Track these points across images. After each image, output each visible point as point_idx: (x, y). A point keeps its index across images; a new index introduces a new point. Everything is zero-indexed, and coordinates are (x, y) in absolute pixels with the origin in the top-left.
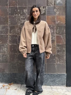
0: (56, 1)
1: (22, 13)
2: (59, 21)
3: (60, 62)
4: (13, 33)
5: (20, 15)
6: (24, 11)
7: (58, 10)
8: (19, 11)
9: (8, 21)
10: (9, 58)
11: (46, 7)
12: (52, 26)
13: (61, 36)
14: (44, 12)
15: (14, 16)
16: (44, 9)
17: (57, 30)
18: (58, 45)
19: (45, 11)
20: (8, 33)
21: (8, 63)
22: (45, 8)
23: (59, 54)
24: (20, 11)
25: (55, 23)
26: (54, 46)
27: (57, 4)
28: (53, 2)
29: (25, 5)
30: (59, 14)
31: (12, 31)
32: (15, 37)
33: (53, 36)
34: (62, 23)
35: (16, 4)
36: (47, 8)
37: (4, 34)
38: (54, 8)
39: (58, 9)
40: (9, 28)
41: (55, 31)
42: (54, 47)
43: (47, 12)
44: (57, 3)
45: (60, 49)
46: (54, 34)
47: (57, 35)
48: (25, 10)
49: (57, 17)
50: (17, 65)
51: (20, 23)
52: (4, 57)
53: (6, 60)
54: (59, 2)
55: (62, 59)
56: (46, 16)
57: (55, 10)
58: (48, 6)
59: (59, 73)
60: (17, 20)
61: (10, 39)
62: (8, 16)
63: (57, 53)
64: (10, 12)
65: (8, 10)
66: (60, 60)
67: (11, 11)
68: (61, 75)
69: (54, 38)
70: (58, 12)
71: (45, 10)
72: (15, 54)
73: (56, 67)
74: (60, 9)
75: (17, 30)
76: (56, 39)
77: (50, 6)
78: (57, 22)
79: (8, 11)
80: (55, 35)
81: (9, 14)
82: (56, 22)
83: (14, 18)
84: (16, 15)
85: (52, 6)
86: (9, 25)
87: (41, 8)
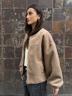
0: (66, 1)
1: (20, 17)
2: (69, 29)
3: (69, 81)
4: (9, 44)
5: (17, 20)
6: (23, 15)
7: (68, 13)
9: (1, 28)
10: (4, 76)
11: (52, 10)
12: (60, 35)
14: (50, 16)
15: (9, 22)
16: (50, 12)
17: (66, 40)
18: (67, 60)
19: (51, 15)
20: (1, 45)
21: (2, 83)
22: (51, 11)
23: (68, 71)
24: (17, 15)
25: (64, 31)
26: (63, 61)
27: (67, 6)
28: (61, 3)
29: (24, 7)
30: (70, 18)
31: (6, 42)
32: (11, 50)
33: (61, 47)
35: (11, 5)
36: (53, 10)
38: (64, 10)
39: (69, 12)
40: (2, 37)
41: (64, 41)
42: (63, 63)
43: (54, 15)
44: (67, 4)
45: (70, 64)
46: (63, 45)
47: (66, 47)
48: (24, 13)
49: (67, 22)
50: (13, 85)
51: (17, 30)
54: (70, 2)
55: (71, 78)
56: (52, 21)
57: (64, 13)
58: (55, 7)
59: (67, 94)
60: (13, 26)
61: (5, 51)
63: (66, 70)
64: (4, 16)
66: (69, 79)
67: (4, 14)
69: (62, 50)
70: (69, 15)
71: (51, 13)
72: (12, 72)
73: (64, 87)
74: (71, 12)
75: (13, 40)
76: (65, 52)
77: (57, 8)
78: (67, 30)
80: (64, 47)
81: (2, 18)
82: (66, 30)
83: (10, 24)
84: (11, 20)
85: (60, 8)
86: (3, 33)
87: (46, 10)
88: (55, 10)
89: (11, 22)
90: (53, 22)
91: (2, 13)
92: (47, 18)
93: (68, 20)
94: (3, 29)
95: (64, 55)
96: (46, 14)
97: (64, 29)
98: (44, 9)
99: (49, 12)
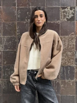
9: (16, 30)
14: (72, 15)
15: (25, 22)
16: (72, 11)
20: (16, 49)
22: (73, 9)
35: (28, 4)
36: (76, 9)
37: (10, 50)
56: (75, 22)
62: (16, 23)
64: (19, 16)
65: (16, 12)
67: (20, 14)
71: (73, 13)
79: (16, 14)
81: (17, 19)
83: (26, 25)
84: (28, 20)
86: (18, 35)
87: (68, 9)
89: (27, 23)
91: (17, 13)
92: (69, 18)
94: (18, 31)
96: (68, 13)
98: (66, 8)
99: (71, 11)
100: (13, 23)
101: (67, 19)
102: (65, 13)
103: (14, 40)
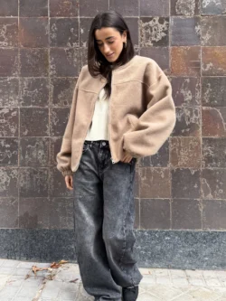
0: (202, 0)
2: (211, 64)
3: (212, 194)
4: (66, 103)
5: (85, 44)
7: (207, 27)
8: (82, 31)
9: (47, 65)
10: (52, 181)
11: (168, 20)
12: (188, 80)
13: (218, 111)
14: (163, 34)
15: (66, 49)
16: (164, 26)
17: (203, 91)
18: (209, 141)
19: (166, 32)
20: (47, 104)
21: (48, 198)
22: (166, 22)
23: (210, 168)
24: (86, 33)
25: (199, 69)
26: (197, 143)
27: (204, 10)
28: (190, 3)
30: (212, 40)
31: (60, 96)
33: (191, 110)
34: (220, 69)
35: (73, 11)
36: (171, 22)
37: (35, 106)
38: (196, 21)
39: (208, 24)
40: (51, 87)
41: (199, 95)
42: (197, 147)
43: (173, 34)
44: (205, 6)
45: (214, 152)
46: (196, 104)
47: (204, 108)
49: (204, 50)
52: (37, 180)
53: (42, 187)
54: (212, 2)
55: (219, 185)
56: (170, 47)
57: (198, 28)
58: (176, 15)
59: (211, 228)
60: (75, 60)
61: (56, 120)
62: (49, 50)
63: (206, 166)
64: (54, 36)
65: (48, 28)
66: (214, 189)
67: (56, 32)
68: (218, 236)
69: (194, 116)
70: (209, 33)
71: (166, 29)
73: (201, 210)
74: (215, 26)
76: (203, 121)
77: (180, 17)
78: (205, 67)
79: (48, 33)
80: (200, 108)
81: (50, 41)
82: (202, 68)
83: (68, 55)
84: (72, 45)
85: (187, 15)
86: (52, 76)
87: (154, 21)
88: (175, 20)
89: (70, 50)
90: (173, 50)
91: (51, 30)
92: (157, 40)
93: (208, 44)
94: (51, 67)
95: (201, 129)
96: (155, 30)
97: (198, 64)
98: (151, 19)
99: (161, 27)
100: (42, 51)
101: (153, 42)
102: (149, 31)
103: (44, 87)
